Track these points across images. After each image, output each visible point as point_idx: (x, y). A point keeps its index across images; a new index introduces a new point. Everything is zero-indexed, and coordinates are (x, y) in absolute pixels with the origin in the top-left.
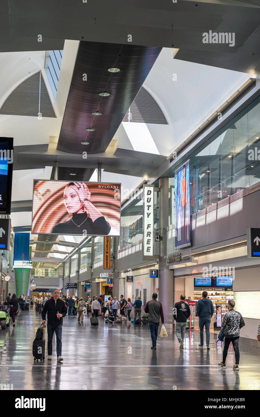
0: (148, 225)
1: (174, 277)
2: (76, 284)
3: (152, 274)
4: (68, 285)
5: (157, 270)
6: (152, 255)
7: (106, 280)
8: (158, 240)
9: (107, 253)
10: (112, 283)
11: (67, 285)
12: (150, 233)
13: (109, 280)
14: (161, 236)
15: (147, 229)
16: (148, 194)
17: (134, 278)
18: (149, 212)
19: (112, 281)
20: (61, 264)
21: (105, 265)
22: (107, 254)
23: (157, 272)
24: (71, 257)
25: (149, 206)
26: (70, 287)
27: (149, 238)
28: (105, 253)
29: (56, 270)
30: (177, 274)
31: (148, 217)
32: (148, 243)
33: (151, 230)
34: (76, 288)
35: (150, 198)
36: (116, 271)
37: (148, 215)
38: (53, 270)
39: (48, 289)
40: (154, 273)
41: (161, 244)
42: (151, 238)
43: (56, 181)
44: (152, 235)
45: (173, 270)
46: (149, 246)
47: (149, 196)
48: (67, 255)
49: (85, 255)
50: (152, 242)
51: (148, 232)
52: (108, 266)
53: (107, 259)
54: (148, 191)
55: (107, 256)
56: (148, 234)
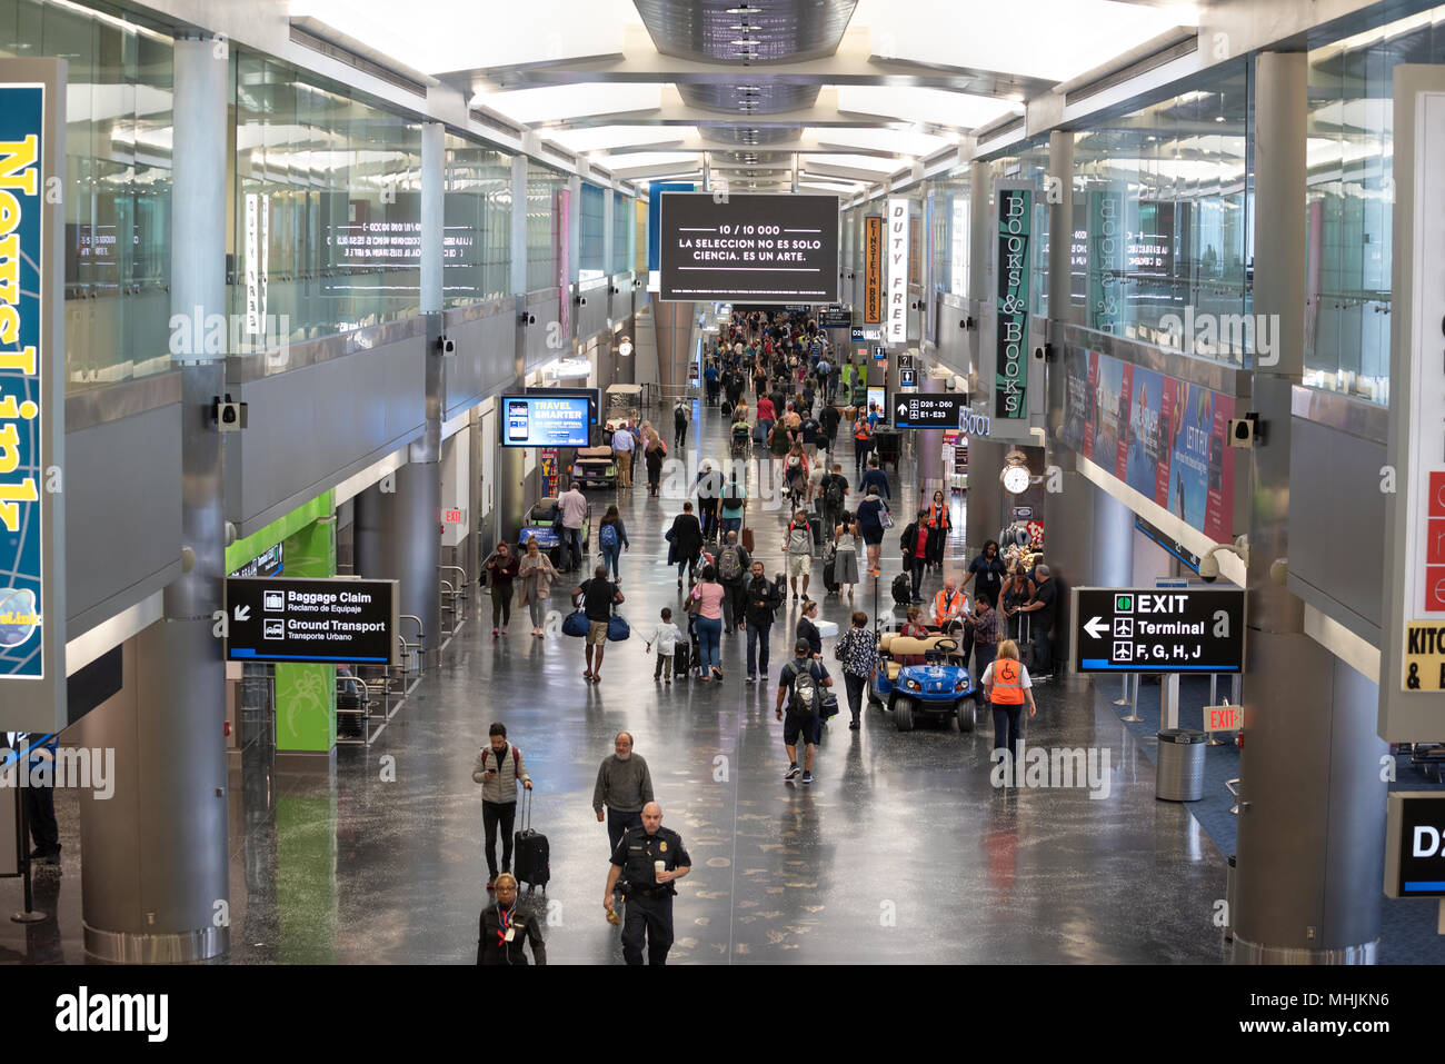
0: (897, 279)
5: (916, 371)
6: (904, 340)
8: (916, 311)
9: (873, 281)
10: (885, 357)
12: (901, 295)
13: (879, 351)
14: (923, 302)
15: (895, 286)
16: (896, 215)
18: (897, 252)
22: (873, 286)
23: (914, 375)
25: (898, 241)
26: (828, 323)
27: (897, 306)
31: (896, 262)
32: (895, 316)
33: (903, 289)
35: (901, 225)
37: (897, 259)
41: (924, 318)
42: (903, 306)
44: (904, 299)
46: (897, 322)
47: (899, 220)
50: (903, 316)
51: (896, 295)
52: (876, 315)
53: (872, 299)
54: (897, 209)
55: (872, 291)
56: (895, 298)
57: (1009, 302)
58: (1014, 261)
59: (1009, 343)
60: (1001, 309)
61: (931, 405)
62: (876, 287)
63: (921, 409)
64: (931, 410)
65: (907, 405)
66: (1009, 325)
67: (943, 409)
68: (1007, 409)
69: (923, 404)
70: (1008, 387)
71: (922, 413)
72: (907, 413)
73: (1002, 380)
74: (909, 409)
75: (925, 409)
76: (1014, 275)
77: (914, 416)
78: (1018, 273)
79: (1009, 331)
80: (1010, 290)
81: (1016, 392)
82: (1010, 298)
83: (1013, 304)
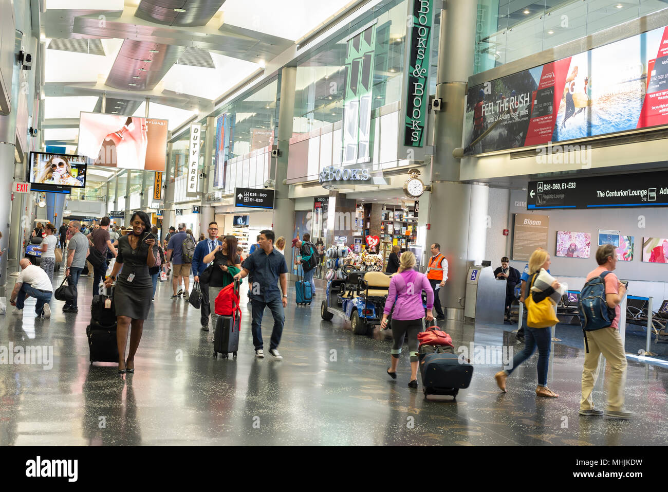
0: (193, 162)
1: (215, 214)
2: (122, 213)
3: (195, 210)
4: (113, 214)
5: (200, 207)
6: (195, 191)
7: (155, 211)
8: (202, 177)
10: (162, 215)
11: (111, 214)
12: (195, 170)
13: (159, 212)
14: (206, 174)
15: (192, 166)
16: (195, 132)
17: (183, 211)
18: (195, 150)
19: (162, 213)
20: (103, 183)
21: (156, 194)
22: (158, 183)
23: (199, 208)
24: (118, 176)
25: (195, 144)
26: (114, 216)
27: (193, 175)
28: (156, 181)
29: (96, 191)
30: (217, 211)
31: (193, 155)
32: (191, 180)
33: (196, 167)
34: (123, 217)
35: (197, 137)
36: (167, 202)
37: (194, 153)
38: (92, 190)
39: (85, 217)
40: (196, 209)
41: (205, 181)
42: (195, 175)
43: (103, 114)
44: (196, 172)
45: (214, 207)
46: (192, 182)
47: (196, 135)
48: (113, 173)
49: (137, 174)
50: (195, 179)
51: (193, 170)
52: (159, 196)
53: (158, 189)
54: (195, 129)
55: (158, 185)
56: (192, 172)
57: (417, 70)
58: (421, 42)
59: (415, 95)
60: (412, 74)
61: (256, 195)
62: (160, 183)
63: (250, 197)
64: (255, 198)
65: (243, 194)
66: (416, 84)
67: (262, 198)
68: (412, 140)
69: (251, 194)
70: (414, 125)
71: (250, 199)
72: (242, 199)
73: (409, 121)
74: (244, 197)
75: (252, 197)
76: (421, 52)
77: (246, 200)
78: (423, 51)
79: (416, 88)
80: (417, 61)
81: (418, 129)
82: (418, 66)
83: (419, 71)
